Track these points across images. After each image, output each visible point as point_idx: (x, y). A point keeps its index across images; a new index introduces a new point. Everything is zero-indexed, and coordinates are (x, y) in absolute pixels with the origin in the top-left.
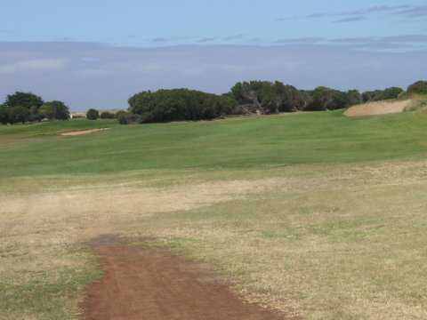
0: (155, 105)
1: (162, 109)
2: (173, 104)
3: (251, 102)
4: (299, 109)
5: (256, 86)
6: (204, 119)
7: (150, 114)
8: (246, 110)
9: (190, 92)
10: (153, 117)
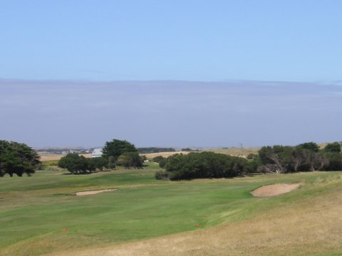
0: (182, 165)
1: (187, 170)
2: (197, 165)
3: (273, 162)
4: (316, 170)
5: (278, 150)
6: (225, 177)
7: (178, 172)
8: (268, 169)
9: (216, 155)
10: (180, 175)
